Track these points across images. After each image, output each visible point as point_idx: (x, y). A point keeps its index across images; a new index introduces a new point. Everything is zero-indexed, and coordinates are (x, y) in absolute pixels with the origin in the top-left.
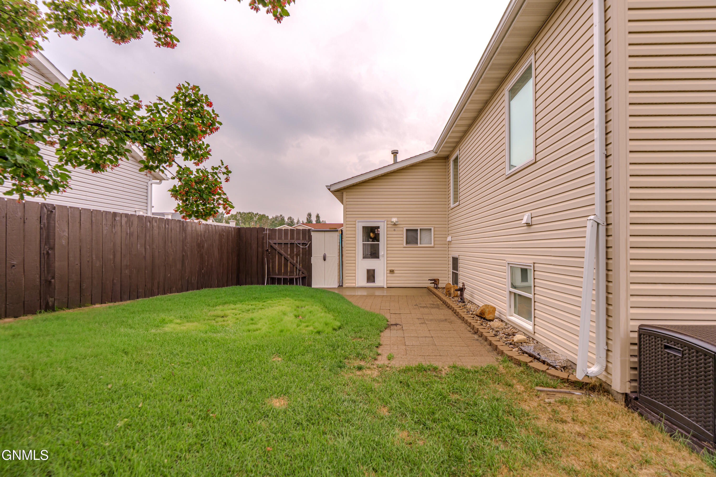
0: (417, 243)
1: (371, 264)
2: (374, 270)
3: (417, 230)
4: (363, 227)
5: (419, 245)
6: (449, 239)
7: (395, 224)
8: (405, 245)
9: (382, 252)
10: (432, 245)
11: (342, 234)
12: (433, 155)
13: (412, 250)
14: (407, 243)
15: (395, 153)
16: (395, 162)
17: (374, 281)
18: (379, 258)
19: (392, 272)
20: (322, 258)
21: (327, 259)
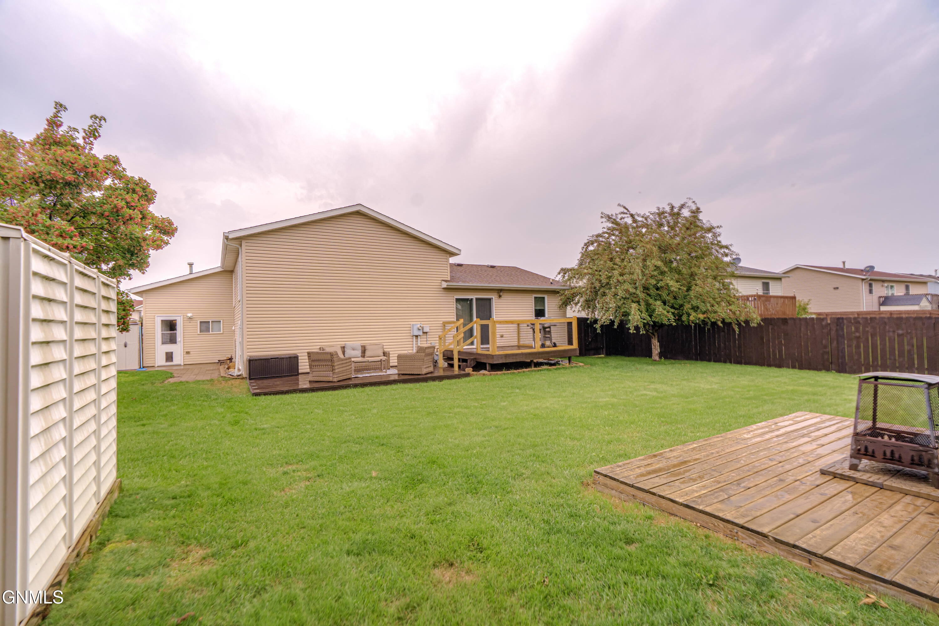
0: (209, 331)
1: (170, 348)
2: (172, 353)
3: (209, 322)
4: (162, 321)
5: (211, 333)
6: (233, 328)
7: (190, 318)
8: (199, 333)
9: (179, 339)
10: (222, 332)
11: (142, 326)
12: (220, 270)
13: (205, 337)
14: (201, 331)
15: (191, 265)
16: (191, 273)
17: (172, 361)
18: (176, 343)
19: (188, 353)
20: (123, 345)
21: (128, 346)
